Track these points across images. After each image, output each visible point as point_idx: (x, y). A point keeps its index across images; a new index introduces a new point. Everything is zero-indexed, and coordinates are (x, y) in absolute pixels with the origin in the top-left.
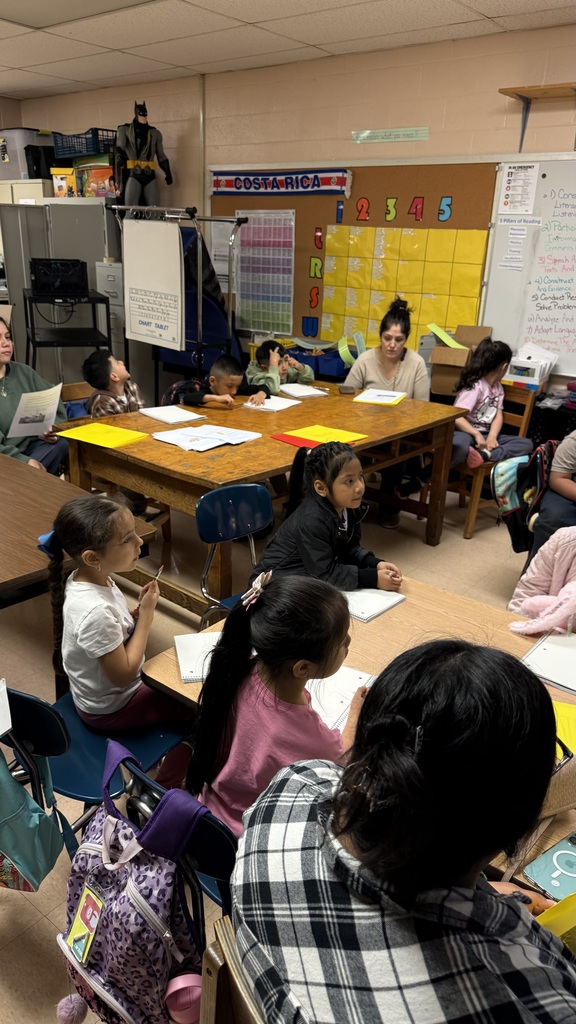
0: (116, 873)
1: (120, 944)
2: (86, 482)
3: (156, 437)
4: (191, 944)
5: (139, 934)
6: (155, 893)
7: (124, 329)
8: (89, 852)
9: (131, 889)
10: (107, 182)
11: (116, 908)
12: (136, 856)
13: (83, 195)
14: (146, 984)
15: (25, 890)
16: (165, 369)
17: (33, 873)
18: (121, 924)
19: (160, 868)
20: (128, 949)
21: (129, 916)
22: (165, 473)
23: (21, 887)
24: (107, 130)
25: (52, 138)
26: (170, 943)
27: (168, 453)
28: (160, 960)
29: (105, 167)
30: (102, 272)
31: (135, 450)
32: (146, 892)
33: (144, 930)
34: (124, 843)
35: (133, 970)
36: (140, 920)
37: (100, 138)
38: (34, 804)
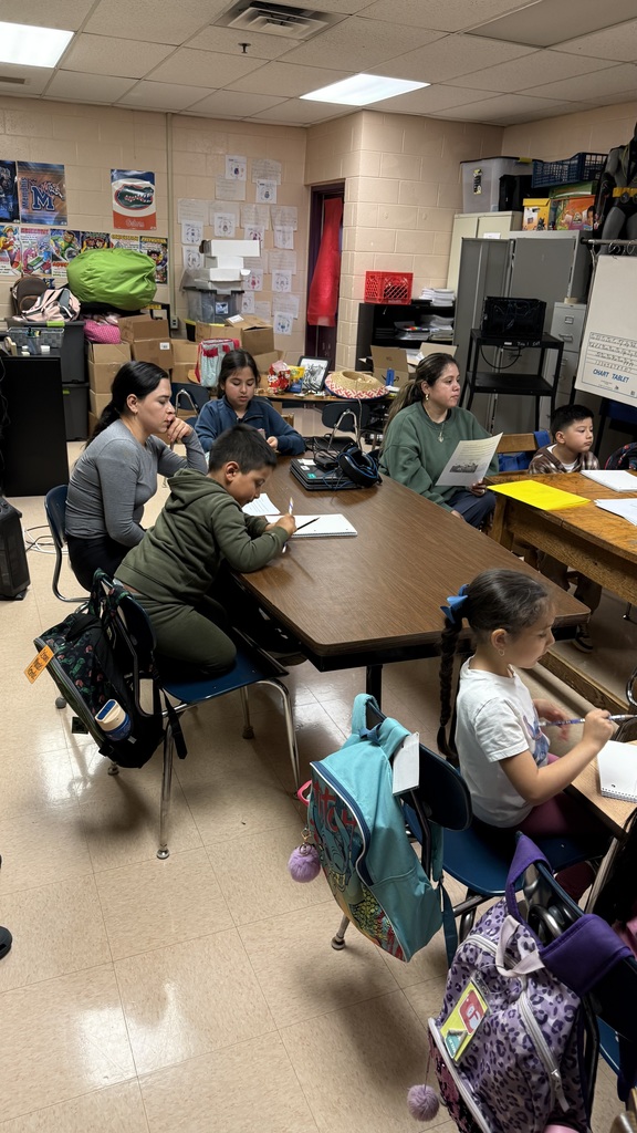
0: (506, 980)
1: (501, 1060)
2: (509, 541)
3: (598, 505)
4: (580, 1096)
5: (525, 1059)
6: (551, 1021)
7: (575, 379)
8: (481, 946)
9: (523, 1004)
10: (585, 213)
11: (503, 1020)
12: (535, 972)
13: (554, 228)
14: (521, 1116)
15: (396, 956)
16: (611, 427)
17: (408, 942)
18: (507, 1038)
19: (561, 996)
20: (509, 1069)
21: (517, 1034)
22: (606, 547)
23: (394, 952)
24: (597, 155)
25: (532, 166)
26: (557, 1084)
27: (611, 524)
28: (543, 1098)
29: (587, 197)
30: (561, 312)
31: (572, 516)
32: (541, 1016)
33: (531, 1057)
34: (523, 953)
35: (510, 1094)
36: (528, 1044)
37: (587, 163)
38: (422, 873)
